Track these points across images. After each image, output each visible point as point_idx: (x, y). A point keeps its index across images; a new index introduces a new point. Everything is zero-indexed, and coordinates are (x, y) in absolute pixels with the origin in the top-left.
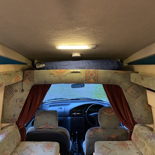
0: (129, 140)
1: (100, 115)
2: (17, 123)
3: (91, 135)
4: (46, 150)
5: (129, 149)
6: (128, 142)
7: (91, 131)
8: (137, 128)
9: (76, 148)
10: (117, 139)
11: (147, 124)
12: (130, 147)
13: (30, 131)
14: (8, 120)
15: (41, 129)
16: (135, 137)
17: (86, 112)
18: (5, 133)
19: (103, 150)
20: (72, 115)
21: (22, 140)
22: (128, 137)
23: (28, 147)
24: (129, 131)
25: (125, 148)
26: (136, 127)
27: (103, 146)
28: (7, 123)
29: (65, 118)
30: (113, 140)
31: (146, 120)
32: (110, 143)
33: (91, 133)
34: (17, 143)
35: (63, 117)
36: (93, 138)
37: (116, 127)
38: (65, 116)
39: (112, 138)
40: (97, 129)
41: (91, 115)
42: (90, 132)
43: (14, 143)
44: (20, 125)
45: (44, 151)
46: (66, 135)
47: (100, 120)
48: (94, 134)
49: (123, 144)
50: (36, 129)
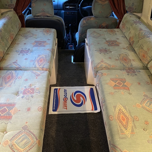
0: (117, 28)
1: (94, 4)
2: (15, 9)
3: (85, 24)
4: (45, 34)
5: (116, 34)
6: (116, 30)
7: (85, 19)
8: (126, 17)
9: (70, 39)
10: (107, 27)
11: (136, 13)
12: (117, 33)
13: (28, 18)
14: (6, 5)
15: (38, 16)
16: (122, 25)
17: (79, 5)
18: (7, 17)
19: (95, 35)
20: (66, 8)
21: (23, 26)
22: (117, 25)
23: (29, 32)
24: (118, 21)
25: (113, 34)
26: (126, 15)
27: (94, 32)
28: (5, 8)
29: (59, 11)
30: (104, 28)
31: (135, 9)
32: (100, 30)
33: (85, 22)
34: (19, 27)
35: (57, 11)
36: (86, 26)
37: (107, 15)
38: (59, 10)
39: (103, 26)
40: (90, 18)
41: (84, 8)
42: (83, 21)
43: (17, 27)
44: (18, 11)
45: (44, 34)
46: (62, 23)
47: (94, 9)
48: (87, 22)
49: (112, 31)
50: (34, 16)
